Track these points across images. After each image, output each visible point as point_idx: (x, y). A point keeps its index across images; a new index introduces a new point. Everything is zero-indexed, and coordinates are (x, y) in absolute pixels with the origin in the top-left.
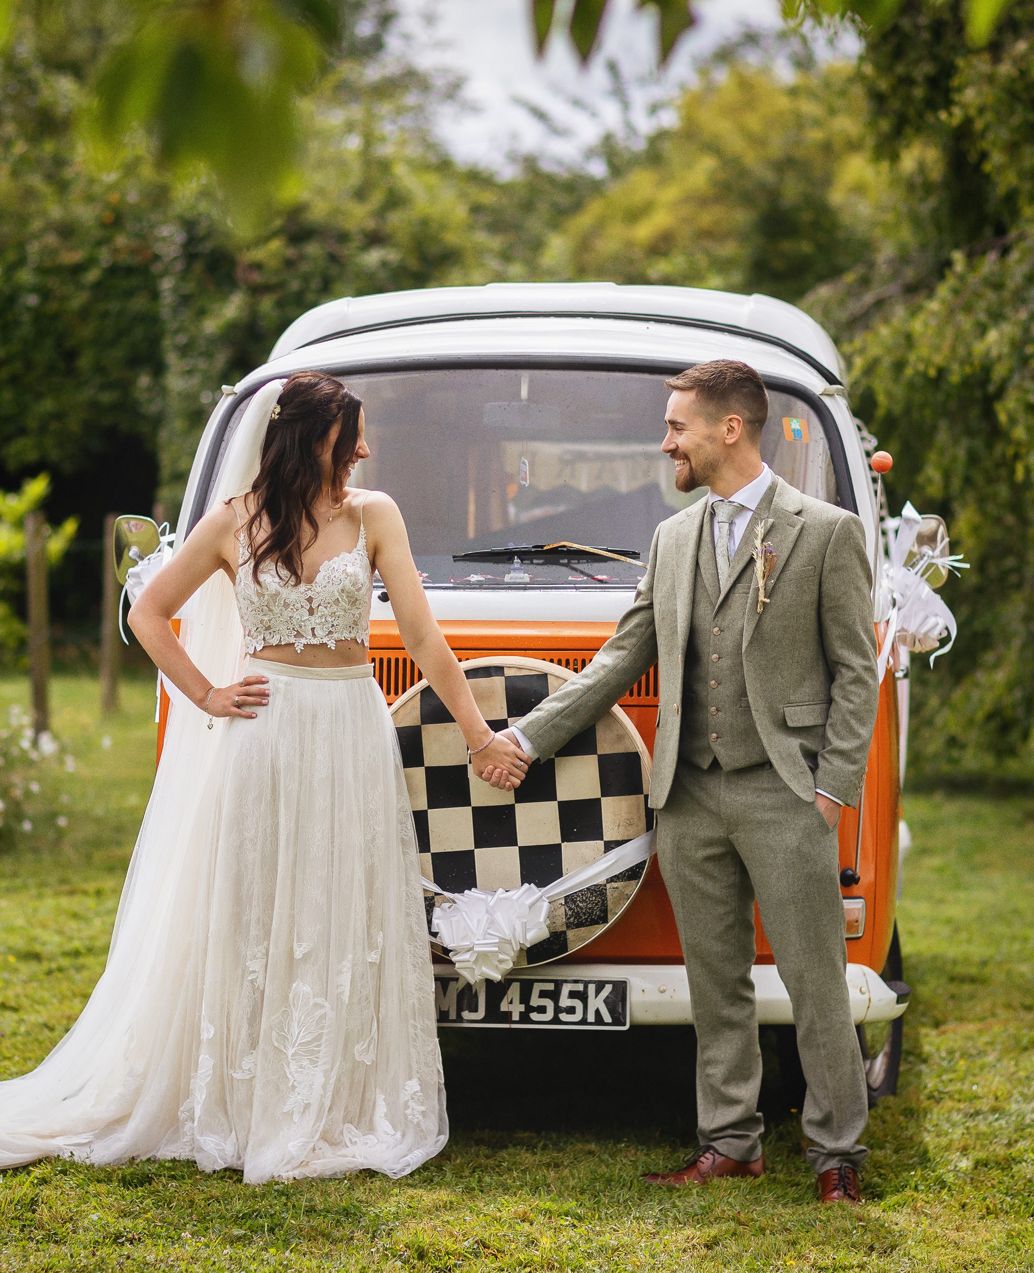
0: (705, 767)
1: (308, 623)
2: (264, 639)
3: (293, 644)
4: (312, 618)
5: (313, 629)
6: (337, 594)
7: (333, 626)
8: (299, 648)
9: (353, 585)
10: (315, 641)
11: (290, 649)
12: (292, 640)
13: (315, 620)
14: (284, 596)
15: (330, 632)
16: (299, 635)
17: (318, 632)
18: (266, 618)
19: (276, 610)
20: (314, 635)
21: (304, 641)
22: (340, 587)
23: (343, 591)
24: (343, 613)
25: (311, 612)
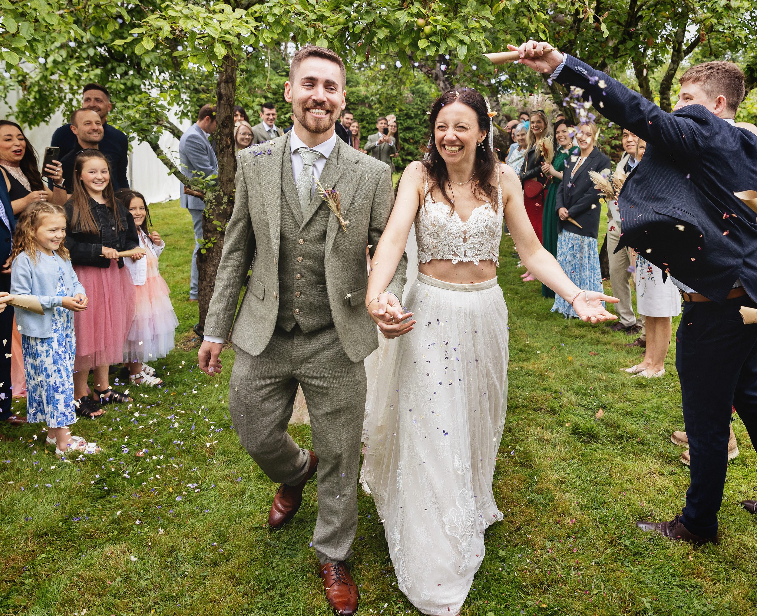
0: (289, 330)
1: (462, 247)
2: (432, 254)
3: (451, 260)
4: (465, 244)
5: (465, 252)
6: (483, 229)
7: (478, 250)
8: (455, 262)
9: (494, 224)
10: (465, 260)
11: (448, 263)
12: (450, 257)
13: (467, 246)
14: (448, 227)
15: (476, 254)
16: (455, 254)
17: (469, 253)
18: (435, 241)
19: (442, 237)
20: (465, 255)
21: (458, 259)
22: (485, 224)
23: (486, 227)
24: (485, 242)
25: (465, 240)
